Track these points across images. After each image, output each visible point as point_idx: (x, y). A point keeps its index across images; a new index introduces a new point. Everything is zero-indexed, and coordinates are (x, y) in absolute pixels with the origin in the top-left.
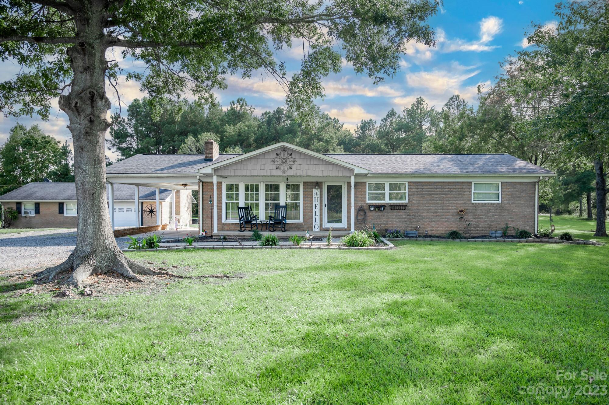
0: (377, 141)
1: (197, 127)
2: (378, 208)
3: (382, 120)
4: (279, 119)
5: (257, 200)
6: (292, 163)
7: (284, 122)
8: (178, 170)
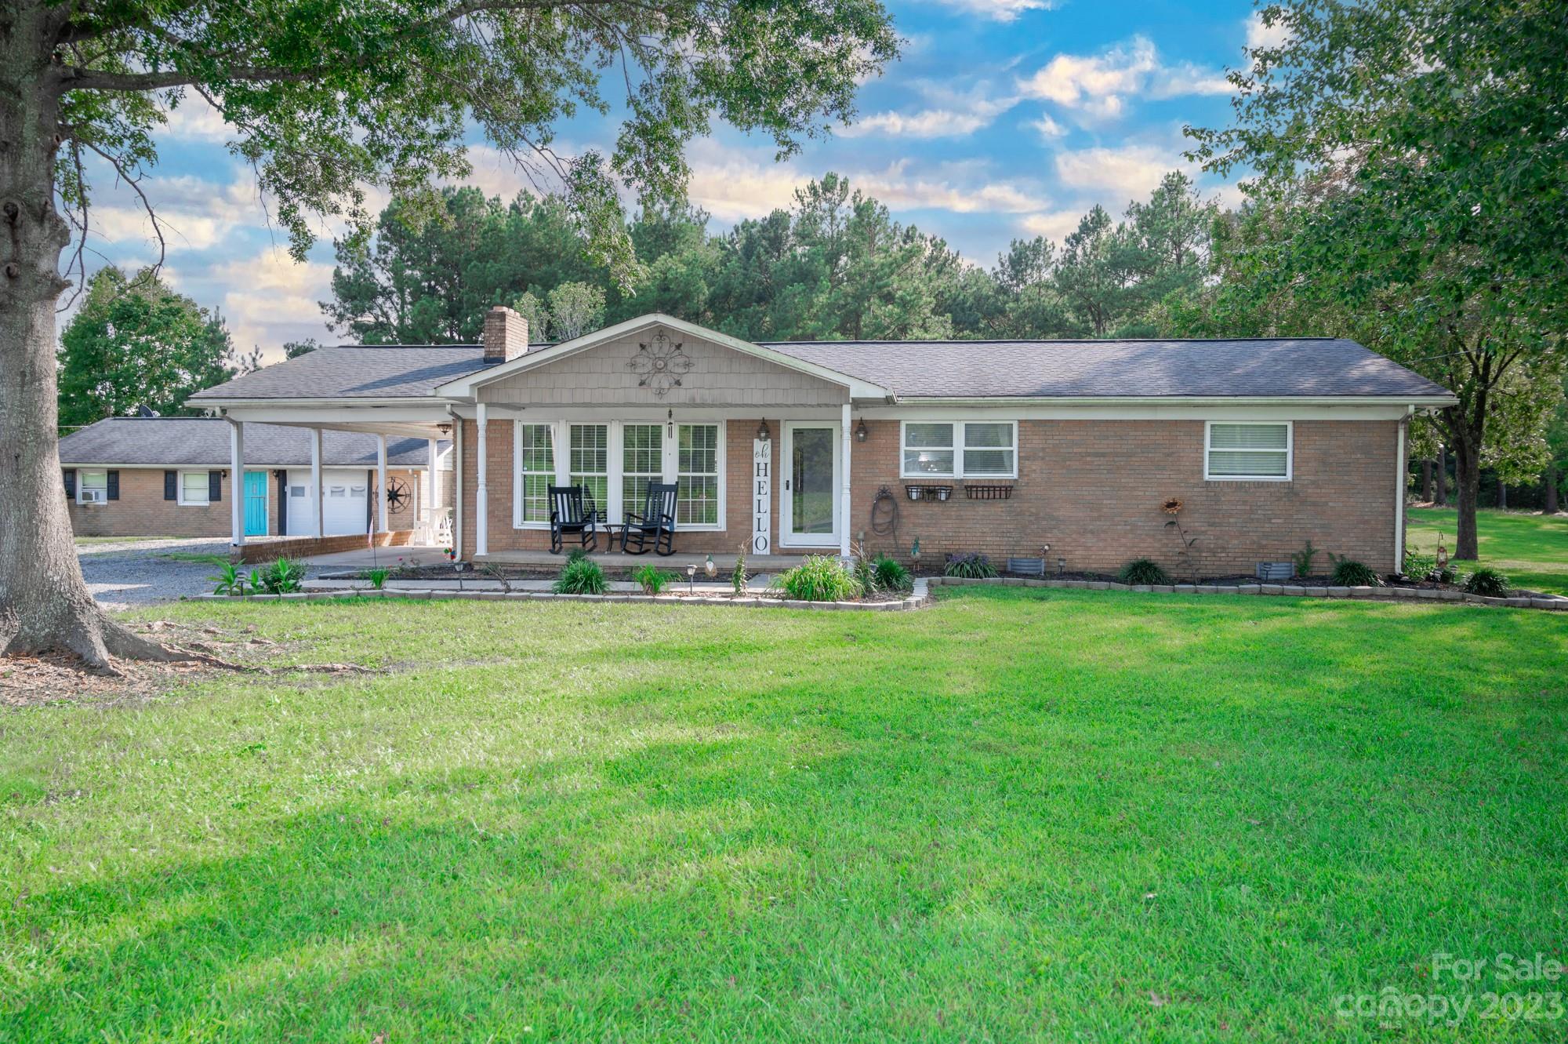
0: (1052, 300)
1: (556, 267)
2: (930, 492)
3: (1067, 240)
4: (776, 243)
5: (602, 466)
6: (681, 370)
7: (790, 249)
8: (403, 388)
